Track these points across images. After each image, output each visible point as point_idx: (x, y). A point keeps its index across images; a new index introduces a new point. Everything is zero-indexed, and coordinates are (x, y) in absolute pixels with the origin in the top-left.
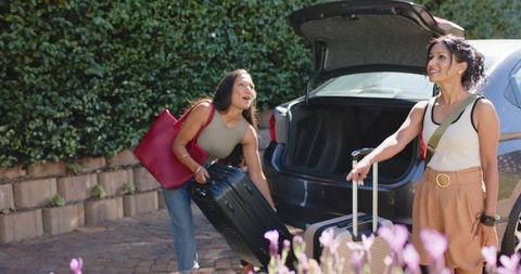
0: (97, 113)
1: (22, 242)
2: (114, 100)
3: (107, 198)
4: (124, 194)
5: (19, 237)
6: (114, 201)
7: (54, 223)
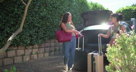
0: (34, 35)
1: (18, 63)
2: (38, 33)
3: (34, 54)
4: (37, 54)
5: (18, 62)
6: (36, 55)
7: (24, 59)
